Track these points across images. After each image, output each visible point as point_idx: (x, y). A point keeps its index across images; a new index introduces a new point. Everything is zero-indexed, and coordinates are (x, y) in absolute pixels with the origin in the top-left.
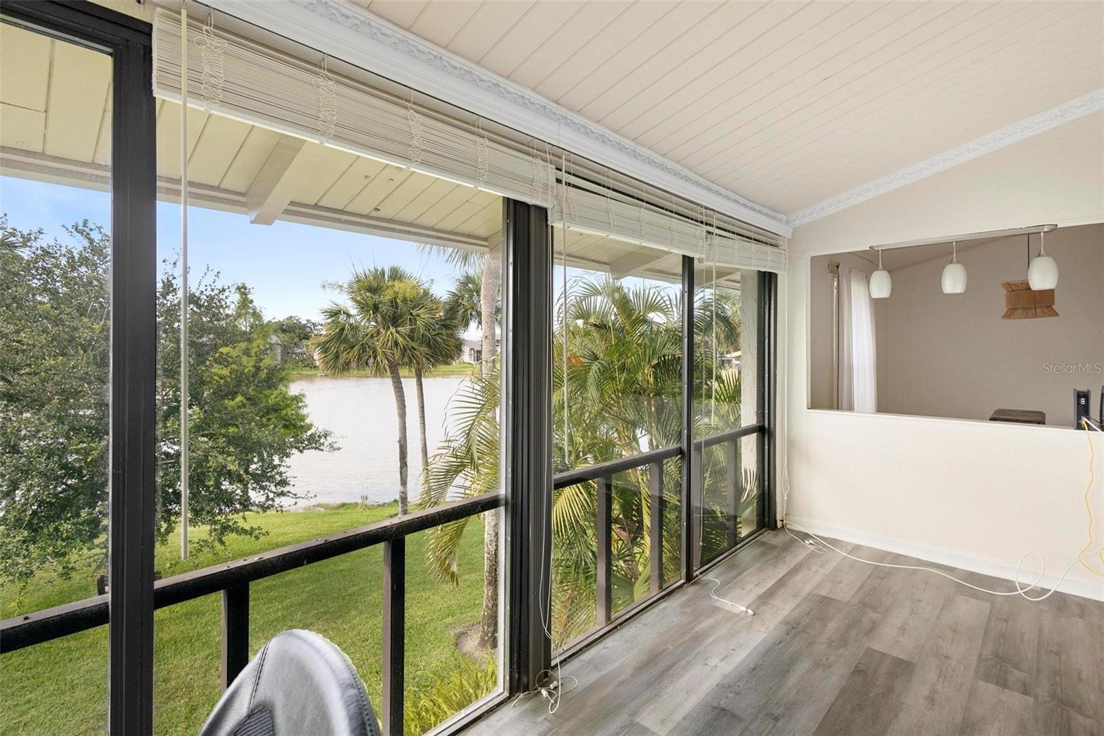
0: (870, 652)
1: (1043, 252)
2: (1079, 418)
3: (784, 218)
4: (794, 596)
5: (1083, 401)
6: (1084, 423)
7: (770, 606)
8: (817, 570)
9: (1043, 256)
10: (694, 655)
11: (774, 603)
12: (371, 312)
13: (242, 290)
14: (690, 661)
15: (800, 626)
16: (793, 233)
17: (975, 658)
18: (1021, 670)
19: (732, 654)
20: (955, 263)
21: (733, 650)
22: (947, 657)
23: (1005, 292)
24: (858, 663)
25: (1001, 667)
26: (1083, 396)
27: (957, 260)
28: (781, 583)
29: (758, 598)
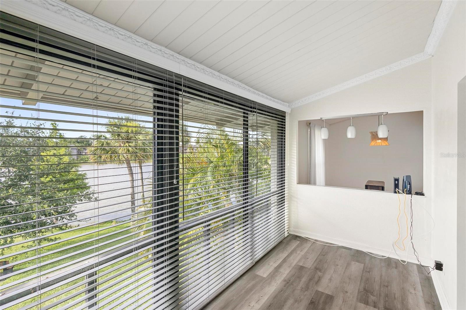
0: (317, 292)
1: (383, 123)
2: (395, 189)
3: (288, 104)
4: (289, 267)
5: (397, 182)
6: (397, 191)
7: (279, 273)
8: (299, 253)
9: (383, 124)
10: (244, 301)
11: (281, 271)
12: (116, 136)
13: (54, 125)
14: (243, 305)
15: (290, 281)
16: (291, 111)
17: (357, 291)
18: (374, 296)
19: (261, 299)
20: (352, 126)
21: (262, 297)
22: (347, 292)
23: (371, 135)
24: (312, 298)
25: (366, 295)
26: (397, 180)
27: (352, 124)
28: (284, 261)
29: (274, 269)
